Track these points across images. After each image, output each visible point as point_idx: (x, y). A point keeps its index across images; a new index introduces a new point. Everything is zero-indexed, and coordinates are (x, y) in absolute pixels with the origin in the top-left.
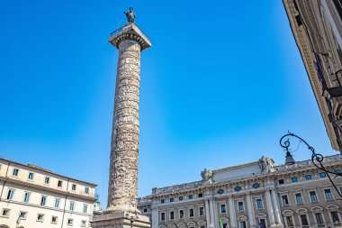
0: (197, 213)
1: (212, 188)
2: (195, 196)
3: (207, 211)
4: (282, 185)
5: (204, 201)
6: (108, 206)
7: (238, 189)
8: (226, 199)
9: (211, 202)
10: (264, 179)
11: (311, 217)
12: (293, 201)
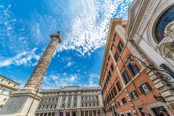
0: (55, 100)
1: (63, 92)
2: (57, 94)
3: (59, 99)
4: (83, 94)
5: (59, 96)
6: (25, 87)
7: (70, 93)
8: (66, 96)
9: (61, 96)
10: (78, 91)
11: (88, 104)
12: (84, 99)
